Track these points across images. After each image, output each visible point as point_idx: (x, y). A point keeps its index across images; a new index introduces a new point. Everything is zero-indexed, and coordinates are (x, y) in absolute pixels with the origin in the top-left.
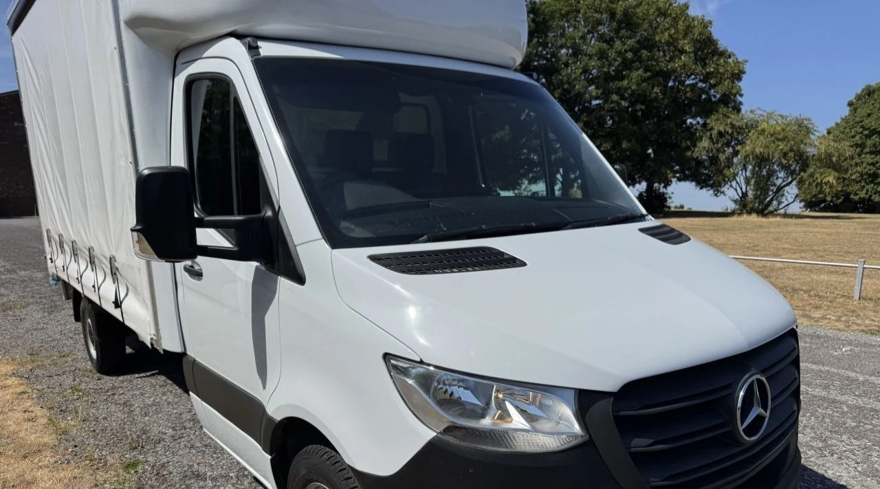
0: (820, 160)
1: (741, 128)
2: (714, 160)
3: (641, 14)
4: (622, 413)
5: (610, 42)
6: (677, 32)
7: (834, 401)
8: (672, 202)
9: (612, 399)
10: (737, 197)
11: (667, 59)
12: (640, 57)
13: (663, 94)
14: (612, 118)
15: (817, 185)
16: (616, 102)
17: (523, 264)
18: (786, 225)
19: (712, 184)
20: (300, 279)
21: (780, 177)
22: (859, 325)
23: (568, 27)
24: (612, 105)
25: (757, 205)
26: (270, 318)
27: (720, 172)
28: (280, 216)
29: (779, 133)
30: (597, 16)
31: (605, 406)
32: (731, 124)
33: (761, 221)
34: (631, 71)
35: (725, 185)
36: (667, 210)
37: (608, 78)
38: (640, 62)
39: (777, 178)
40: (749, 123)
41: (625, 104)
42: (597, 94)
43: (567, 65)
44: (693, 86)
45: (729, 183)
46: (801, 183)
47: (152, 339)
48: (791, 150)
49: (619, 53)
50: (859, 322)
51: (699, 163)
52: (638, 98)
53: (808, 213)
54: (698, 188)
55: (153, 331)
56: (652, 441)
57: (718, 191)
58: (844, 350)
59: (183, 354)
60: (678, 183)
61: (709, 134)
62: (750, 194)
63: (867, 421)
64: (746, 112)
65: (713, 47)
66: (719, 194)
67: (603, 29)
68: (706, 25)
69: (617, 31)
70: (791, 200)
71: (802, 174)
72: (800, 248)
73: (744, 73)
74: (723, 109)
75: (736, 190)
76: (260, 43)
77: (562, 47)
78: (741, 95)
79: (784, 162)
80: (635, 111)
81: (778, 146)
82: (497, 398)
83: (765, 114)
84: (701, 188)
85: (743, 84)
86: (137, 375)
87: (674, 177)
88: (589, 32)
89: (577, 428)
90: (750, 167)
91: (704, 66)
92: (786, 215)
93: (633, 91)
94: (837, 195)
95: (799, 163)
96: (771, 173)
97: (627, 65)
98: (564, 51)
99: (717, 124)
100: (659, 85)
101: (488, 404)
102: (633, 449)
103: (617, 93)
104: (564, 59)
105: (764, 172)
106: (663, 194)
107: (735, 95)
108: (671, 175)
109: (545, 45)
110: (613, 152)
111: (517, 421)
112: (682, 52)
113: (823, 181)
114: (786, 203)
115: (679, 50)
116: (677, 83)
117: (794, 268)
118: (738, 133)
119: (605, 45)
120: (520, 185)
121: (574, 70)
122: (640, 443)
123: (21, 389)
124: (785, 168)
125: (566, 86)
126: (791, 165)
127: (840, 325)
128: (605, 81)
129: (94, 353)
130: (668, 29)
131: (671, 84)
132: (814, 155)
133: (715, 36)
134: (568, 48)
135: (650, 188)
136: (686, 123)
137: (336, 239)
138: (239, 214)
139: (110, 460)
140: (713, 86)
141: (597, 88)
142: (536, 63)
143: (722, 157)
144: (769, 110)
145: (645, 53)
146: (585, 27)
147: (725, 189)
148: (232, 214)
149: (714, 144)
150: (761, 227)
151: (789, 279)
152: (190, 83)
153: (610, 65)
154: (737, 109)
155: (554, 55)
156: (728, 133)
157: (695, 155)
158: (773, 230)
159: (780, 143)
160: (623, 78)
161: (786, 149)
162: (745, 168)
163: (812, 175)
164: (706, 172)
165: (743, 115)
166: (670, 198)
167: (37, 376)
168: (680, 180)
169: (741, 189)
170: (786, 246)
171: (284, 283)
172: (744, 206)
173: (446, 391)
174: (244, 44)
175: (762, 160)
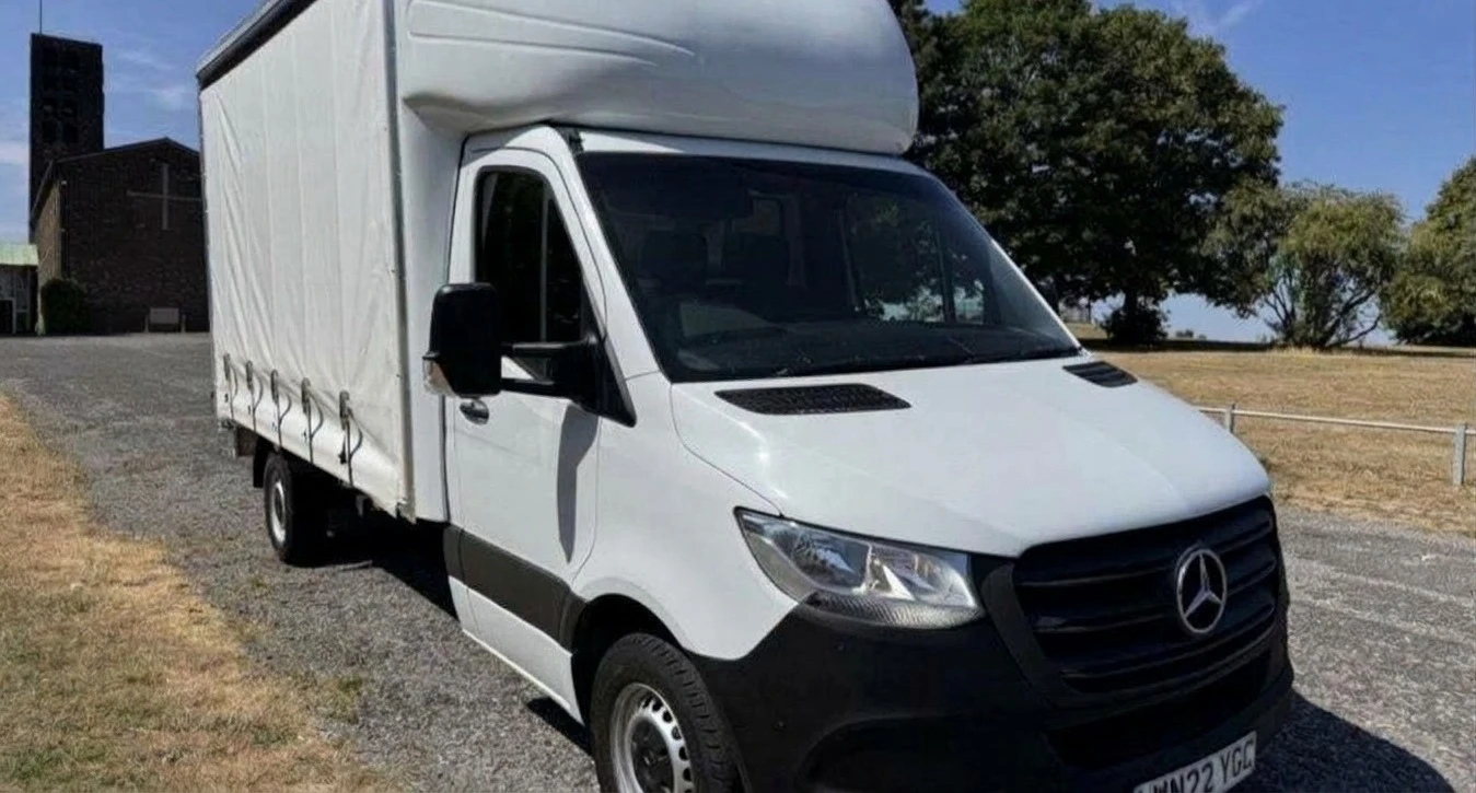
0: (1413, 262)
1: (1277, 210)
2: (1236, 260)
3: (1109, 36)
4: (1026, 584)
5: (1059, 77)
6: (1168, 62)
7: (1392, 630)
8: (1169, 326)
9: (1013, 566)
10: (1278, 320)
11: (1154, 102)
12: (1110, 99)
13: (1148, 157)
14: (1066, 192)
15: (1410, 303)
16: (1072, 168)
17: (905, 405)
18: (1360, 365)
19: (1237, 297)
20: (628, 418)
21: (1349, 289)
22: (1458, 523)
23: (994, 55)
24: (1064, 174)
25: (1312, 331)
26: (585, 470)
27: (1249, 278)
28: (607, 343)
29: (1342, 220)
30: (1040, 39)
31: (1003, 575)
32: (1262, 202)
33: (1318, 359)
34: (1096, 122)
35: (1256, 298)
36: (1161, 338)
37: (1059, 132)
38: (1111, 109)
39: (1344, 290)
40: (1293, 202)
41: (1086, 172)
42: (1040, 157)
43: (991, 112)
44: (1197, 145)
45: (1263, 297)
46: (1384, 297)
47: (399, 504)
48: (1365, 245)
49: (1075, 95)
50: (1458, 518)
51: (1211, 263)
52: (1105, 163)
53: (1405, 347)
54: (1213, 304)
55: (402, 493)
56: (1063, 621)
57: (1245, 310)
58: (1424, 558)
59: (447, 524)
60: (1177, 296)
61: (1226, 218)
62: (1300, 315)
63: (1437, 658)
64: (1286, 185)
65: (1227, 86)
66: (1246, 314)
67: (1050, 59)
68: (1214, 51)
69: (1073, 60)
70: (1368, 325)
71: (1385, 283)
72: (1379, 403)
73: (1281, 124)
74: (1247, 181)
75: (1276, 308)
76: (583, 135)
77: (983, 85)
78: (1278, 159)
79: (1353, 264)
80: (1102, 184)
81: (1341, 239)
82: (872, 565)
83: (1318, 190)
84: (1217, 304)
85: (1281, 142)
86: (342, 567)
87: (1171, 285)
88: (1027, 63)
89: (971, 602)
90: (1297, 272)
91: (1214, 115)
92: (1361, 350)
93: (1100, 154)
94: (1450, 319)
95: (1378, 267)
96: (1333, 282)
97: (1088, 113)
98: (986, 92)
99: (1238, 203)
100: (1141, 142)
101: (863, 570)
102: (1041, 631)
103: (1074, 156)
104: (986, 103)
105: (1322, 280)
106: (1155, 312)
107: (1267, 161)
108: (1166, 283)
109: (957, 83)
110: (1067, 247)
111: (898, 590)
112: (1178, 93)
113: (1422, 296)
114: (1360, 330)
115: (1172, 91)
116: (1171, 139)
117: (1362, 434)
118: (1274, 218)
119: (1052, 83)
120: (916, 295)
121: (1004, 121)
122: (1049, 623)
123: (177, 581)
124: (1358, 273)
125: (990, 145)
126: (1366, 270)
127: (1428, 523)
128: (1052, 137)
129: (280, 534)
130: (1154, 59)
131: (1161, 140)
132: (1402, 255)
133: (1231, 69)
134: (992, 88)
135: (1130, 303)
136: (1189, 202)
137: (676, 372)
138: (549, 340)
139: (322, 676)
140: (1232, 145)
141: (1040, 147)
142: (942, 110)
143: (1249, 256)
144: (1325, 182)
145: (1117, 95)
146: (1022, 55)
147: (1256, 306)
148: (537, 339)
149: (1235, 234)
150: (1317, 368)
151: (1352, 450)
152: (484, 176)
153: (1061, 112)
154: (1271, 180)
155: (970, 98)
156: (1257, 218)
157: (1204, 253)
158: (1336, 374)
159: (1345, 235)
160: (1080, 133)
161: (1356, 243)
162: (1289, 273)
163: (1402, 286)
164: (1224, 278)
165: (1280, 190)
166: (1166, 320)
167: (196, 565)
168: (1179, 290)
169: (1284, 306)
170: (1353, 399)
171: (606, 425)
172: (1289, 334)
173: (809, 554)
174: (563, 136)
175: (1316, 262)
